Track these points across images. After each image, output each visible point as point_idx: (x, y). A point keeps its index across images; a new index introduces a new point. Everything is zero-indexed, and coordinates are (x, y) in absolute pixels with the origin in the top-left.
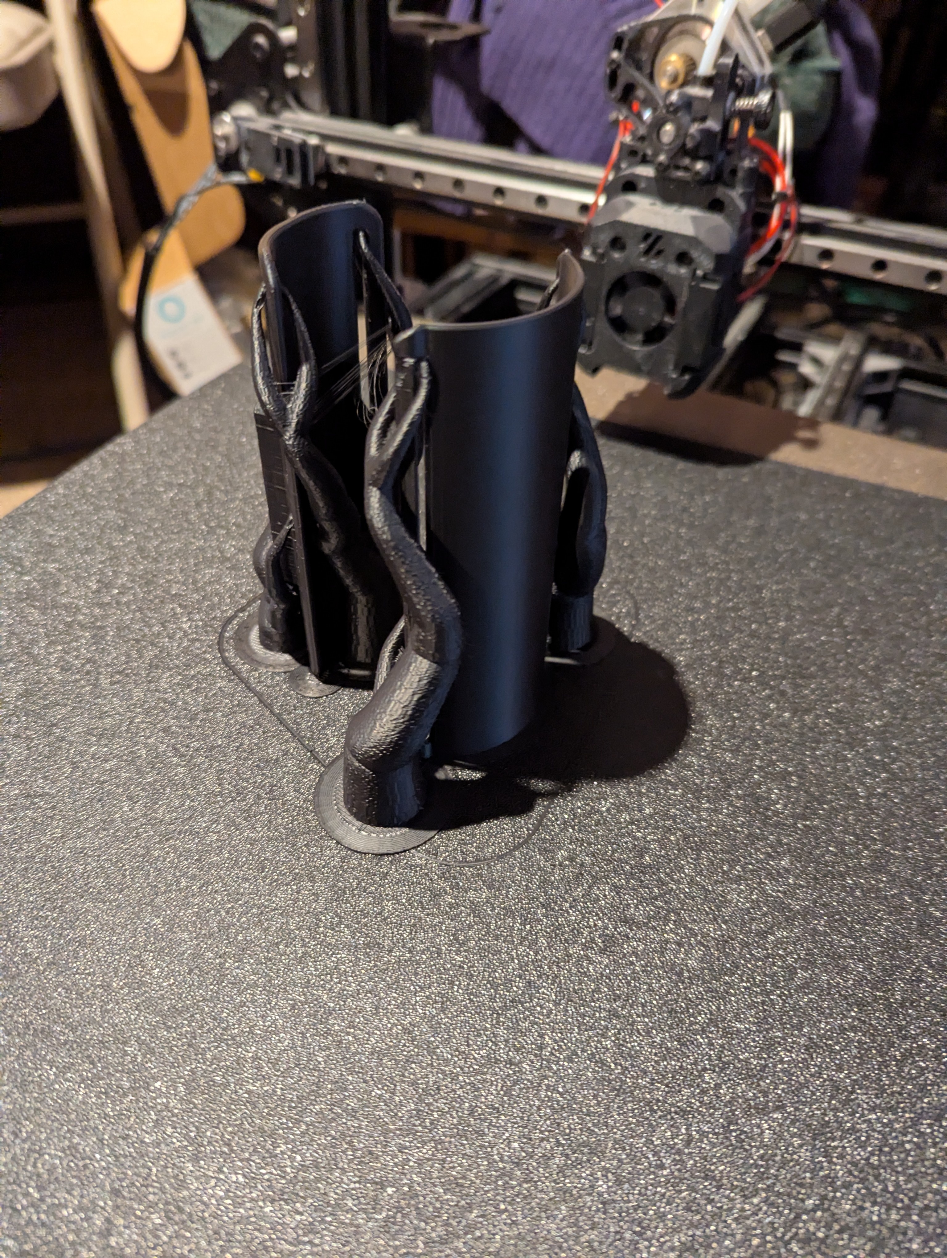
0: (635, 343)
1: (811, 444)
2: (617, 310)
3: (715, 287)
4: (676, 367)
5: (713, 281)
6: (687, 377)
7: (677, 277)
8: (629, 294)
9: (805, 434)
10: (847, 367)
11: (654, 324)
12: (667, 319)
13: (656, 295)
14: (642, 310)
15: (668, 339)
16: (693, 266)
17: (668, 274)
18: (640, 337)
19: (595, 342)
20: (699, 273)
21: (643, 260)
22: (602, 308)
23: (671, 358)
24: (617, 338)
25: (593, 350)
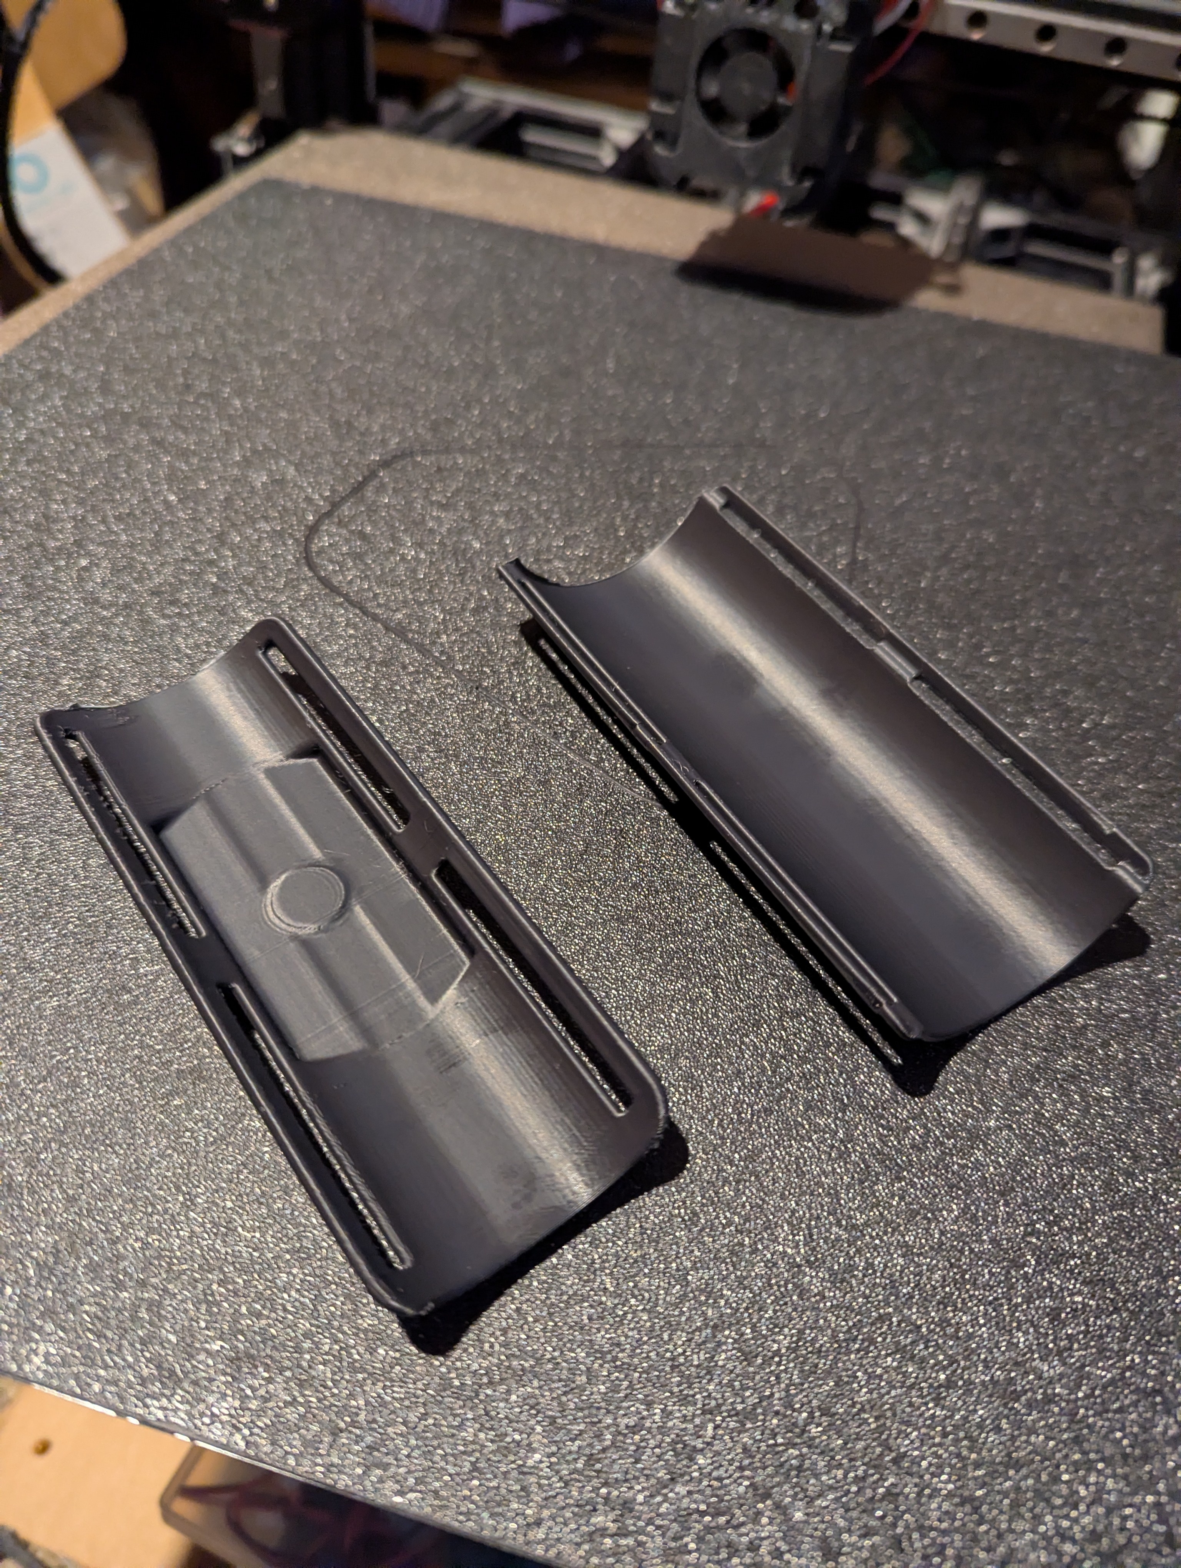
0: (736, 138)
1: (953, 290)
2: (712, 89)
3: (847, 48)
4: (794, 167)
5: (844, 39)
6: (807, 184)
7: (796, 35)
8: (729, 63)
9: (943, 278)
10: (963, 220)
11: (763, 108)
12: (781, 100)
13: (765, 64)
14: (746, 88)
15: (784, 128)
16: (819, 17)
17: (785, 31)
18: (743, 128)
19: (682, 141)
20: (827, 28)
21: (750, 10)
22: (692, 83)
23: (786, 154)
24: (711, 130)
25: (680, 150)
